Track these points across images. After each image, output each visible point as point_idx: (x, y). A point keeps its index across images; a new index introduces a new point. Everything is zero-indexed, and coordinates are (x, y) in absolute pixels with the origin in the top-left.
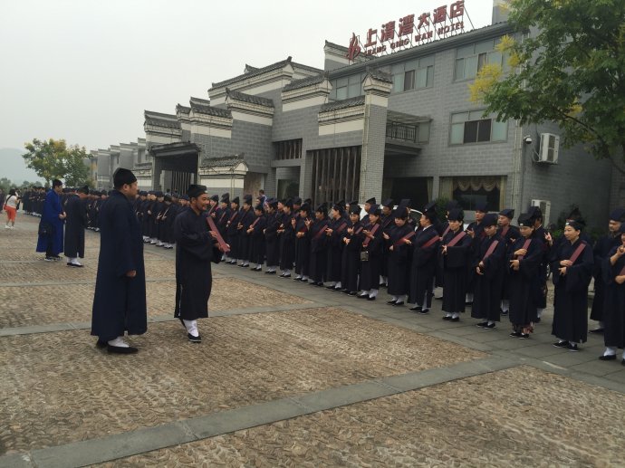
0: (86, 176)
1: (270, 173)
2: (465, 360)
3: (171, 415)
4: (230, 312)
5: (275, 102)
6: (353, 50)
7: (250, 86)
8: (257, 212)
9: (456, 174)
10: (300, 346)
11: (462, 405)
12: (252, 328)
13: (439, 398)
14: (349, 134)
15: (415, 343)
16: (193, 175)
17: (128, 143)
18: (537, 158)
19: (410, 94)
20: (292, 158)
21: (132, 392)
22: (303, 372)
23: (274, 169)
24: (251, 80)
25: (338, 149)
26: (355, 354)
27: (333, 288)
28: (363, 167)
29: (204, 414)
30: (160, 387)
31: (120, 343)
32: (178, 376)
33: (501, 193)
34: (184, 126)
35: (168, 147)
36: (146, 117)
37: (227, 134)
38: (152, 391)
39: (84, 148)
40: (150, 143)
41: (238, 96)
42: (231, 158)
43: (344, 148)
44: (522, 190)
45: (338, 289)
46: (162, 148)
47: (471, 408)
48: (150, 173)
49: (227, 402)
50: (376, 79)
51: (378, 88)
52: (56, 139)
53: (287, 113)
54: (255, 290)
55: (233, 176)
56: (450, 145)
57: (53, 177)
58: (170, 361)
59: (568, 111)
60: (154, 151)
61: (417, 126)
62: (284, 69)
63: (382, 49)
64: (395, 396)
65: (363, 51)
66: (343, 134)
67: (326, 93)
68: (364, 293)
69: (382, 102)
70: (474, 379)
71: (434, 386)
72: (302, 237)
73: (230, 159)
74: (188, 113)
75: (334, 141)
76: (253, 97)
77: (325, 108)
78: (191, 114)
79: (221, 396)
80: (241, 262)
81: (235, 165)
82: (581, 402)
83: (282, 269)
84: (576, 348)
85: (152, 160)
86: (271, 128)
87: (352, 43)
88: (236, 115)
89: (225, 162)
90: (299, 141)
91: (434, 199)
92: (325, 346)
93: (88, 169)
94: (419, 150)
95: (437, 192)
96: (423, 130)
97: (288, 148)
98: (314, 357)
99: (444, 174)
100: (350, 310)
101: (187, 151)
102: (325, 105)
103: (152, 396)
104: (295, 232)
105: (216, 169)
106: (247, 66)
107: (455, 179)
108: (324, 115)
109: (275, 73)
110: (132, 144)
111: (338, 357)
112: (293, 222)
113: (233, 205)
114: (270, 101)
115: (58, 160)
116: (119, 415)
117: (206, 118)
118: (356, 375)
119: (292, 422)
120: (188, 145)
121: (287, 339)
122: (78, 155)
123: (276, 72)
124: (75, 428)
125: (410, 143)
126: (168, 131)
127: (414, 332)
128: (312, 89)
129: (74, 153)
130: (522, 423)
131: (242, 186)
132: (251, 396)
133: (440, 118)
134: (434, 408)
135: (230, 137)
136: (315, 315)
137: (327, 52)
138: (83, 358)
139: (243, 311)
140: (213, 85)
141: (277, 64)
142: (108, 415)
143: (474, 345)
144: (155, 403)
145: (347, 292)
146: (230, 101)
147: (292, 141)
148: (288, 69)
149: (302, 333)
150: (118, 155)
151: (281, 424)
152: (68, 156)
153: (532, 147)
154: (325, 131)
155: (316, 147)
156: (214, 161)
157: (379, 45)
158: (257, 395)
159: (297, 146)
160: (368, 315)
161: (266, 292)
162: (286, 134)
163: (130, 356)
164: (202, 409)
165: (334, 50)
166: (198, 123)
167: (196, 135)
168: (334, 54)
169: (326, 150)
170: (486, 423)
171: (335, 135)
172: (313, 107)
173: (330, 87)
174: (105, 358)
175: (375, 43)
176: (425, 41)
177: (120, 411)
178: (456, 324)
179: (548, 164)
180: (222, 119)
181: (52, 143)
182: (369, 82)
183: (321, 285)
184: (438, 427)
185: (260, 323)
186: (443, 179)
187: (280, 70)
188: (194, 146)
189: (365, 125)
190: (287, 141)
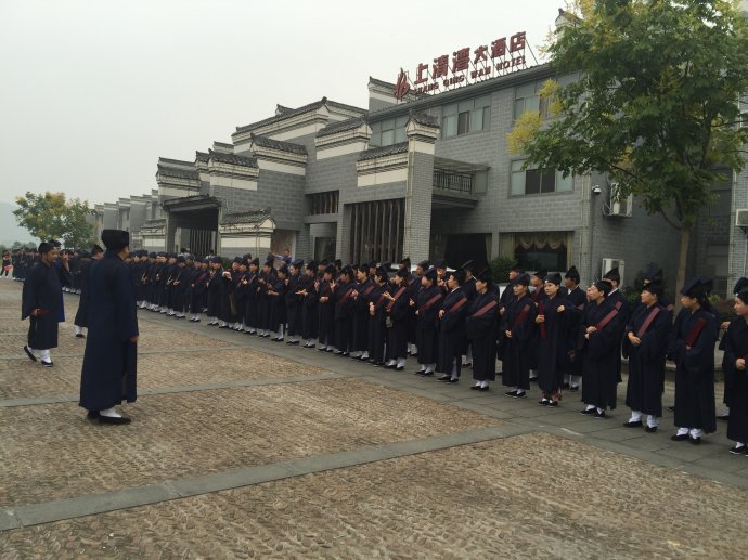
0: (88, 236)
1: (303, 230)
2: (480, 427)
3: (158, 478)
4: (239, 383)
5: (308, 149)
6: (401, 88)
7: (280, 131)
8: (280, 275)
9: (517, 230)
10: (306, 416)
11: (458, 467)
12: (260, 399)
13: (437, 462)
14: (391, 185)
15: (432, 412)
16: (214, 233)
17: (141, 196)
18: (608, 211)
19: (465, 138)
20: (328, 212)
21: (120, 459)
22: (303, 439)
23: (308, 225)
24: (281, 123)
25: (379, 202)
26: (363, 423)
27: (359, 358)
28: (407, 223)
29: (191, 477)
30: (150, 454)
31: (113, 414)
32: (170, 444)
33: (569, 251)
34: (203, 177)
35: (184, 201)
36: (159, 166)
37: (252, 186)
38: (141, 457)
39: (86, 202)
40: (163, 197)
41: (265, 142)
42: (256, 213)
43: (386, 201)
44: (591, 248)
45: (365, 359)
46: (176, 202)
47: (467, 470)
48: (163, 231)
49: (216, 466)
50: (420, 123)
51: (422, 133)
52: (54, 192)
53: (321, 161)
54: (271, 361)
55: (258, 234)
56: (510, 197)
57: (50, 236)
58: (164, 431)
59: (617, 162)
60: (168, 205)
61: (473, 175)
62: (318, 112)
63: (435, 86)
64: (393, 460)
65: (412, 88)
66: (384, 186)
67: (365, 139)
68: (392, 363)
69: (428, 149)
70: (481, 444)
71: (435, 451)
72: (326, 302)
73: (255, 215)
74: (207, 162)
75: (375, 193)
76: (282, 143)
77: (364, 156)
78: (210, 164)
79: (212, 461)
80: (261, 332)
81: (261, 221)
82: (585, 464)
83: (305, 338)
84: (603, 415)
85: (166, 217)
86: (303, 178)
87: (400, 80)
88: (263, 164)
89: (249, 218)
90: (335, 193)
91: (493, 258)
92: (333, 416)
93: (91, 227)
94: (475, 203)
95: (496, 251)
96: (480, 180)
97: (323, 201)
98: (318, 425)
99: (503, 230)
100: (372, 380)
101: (206, 206)
102: (365, 152)
103: (141, 462)
104: (318, 295)
105: (239, 226)
106: (279, 106)
107: (517, 235)
108: (364, 163)
109: (308, 116)
110: (145, 197)
111: (345, 425)
112: (317, 284)
113: (252, 267)
114: (303, 148)
115: (55, 217)
116: (104, 478)
117: (227, 168)
118: (358, 442)
119: (280, 483)
120: (207, 199)
121: (293, 409)
122: (80, 211)
123: (308, 114)
124: (59, 489)
125: (465, 195)
126: (185, 182)
127: (434, 401)
128: (349, 135)
129: (74, 208)
130: (513, 482)
131: (269, 246)
132: (243, 461)
133: (499, 165)
134: (428, 471)
135: (256, 189)
136: (331, 386)
137: (371, 90)
138: (72, 428)
139: (254, 383)
140: (238, 129)
141: (310, 105)
142: (94, 478)
143: (494, 413)
144: (142, 468)
145: (374, 363)
146: (255, 148)
147: (328, 193)
148: (322, 111)
149: (311, 404)
150: (128, 209)
151: (268, 484)
152: (67, 212)
153: (602, 198)
154: (364, 181)
155: (355, 200)
156: (236, 217)
157: (431, 82)
158: (248, 460)
159: (334, 200)
160: (389, 384)
161: (281, 363)
162: (321, 185)
163: (122, 427)
164: (190, 472)
165: (380, 88)
166: (219, 173)
167: (216, 187)
168: (379, 92)
169: (366, 203)
170: (476, 482)
171: (375, 187)
172: (351, 155)
173: (370, 132)
174: (95, 428)
175: (426, 80)
176: (483, 78)
177: (106, 474)
178: (483, 394)
179: (622, 217)
180: (247, 169)
181: (48, 197)
182: (412, 127)
183: (347, 355)
184: (427, 485)
185: (269, 395)
186: (503, 235)
187: (313, 113)
188: (213, 200)
189: (409, 174)
190: (323, 193)
